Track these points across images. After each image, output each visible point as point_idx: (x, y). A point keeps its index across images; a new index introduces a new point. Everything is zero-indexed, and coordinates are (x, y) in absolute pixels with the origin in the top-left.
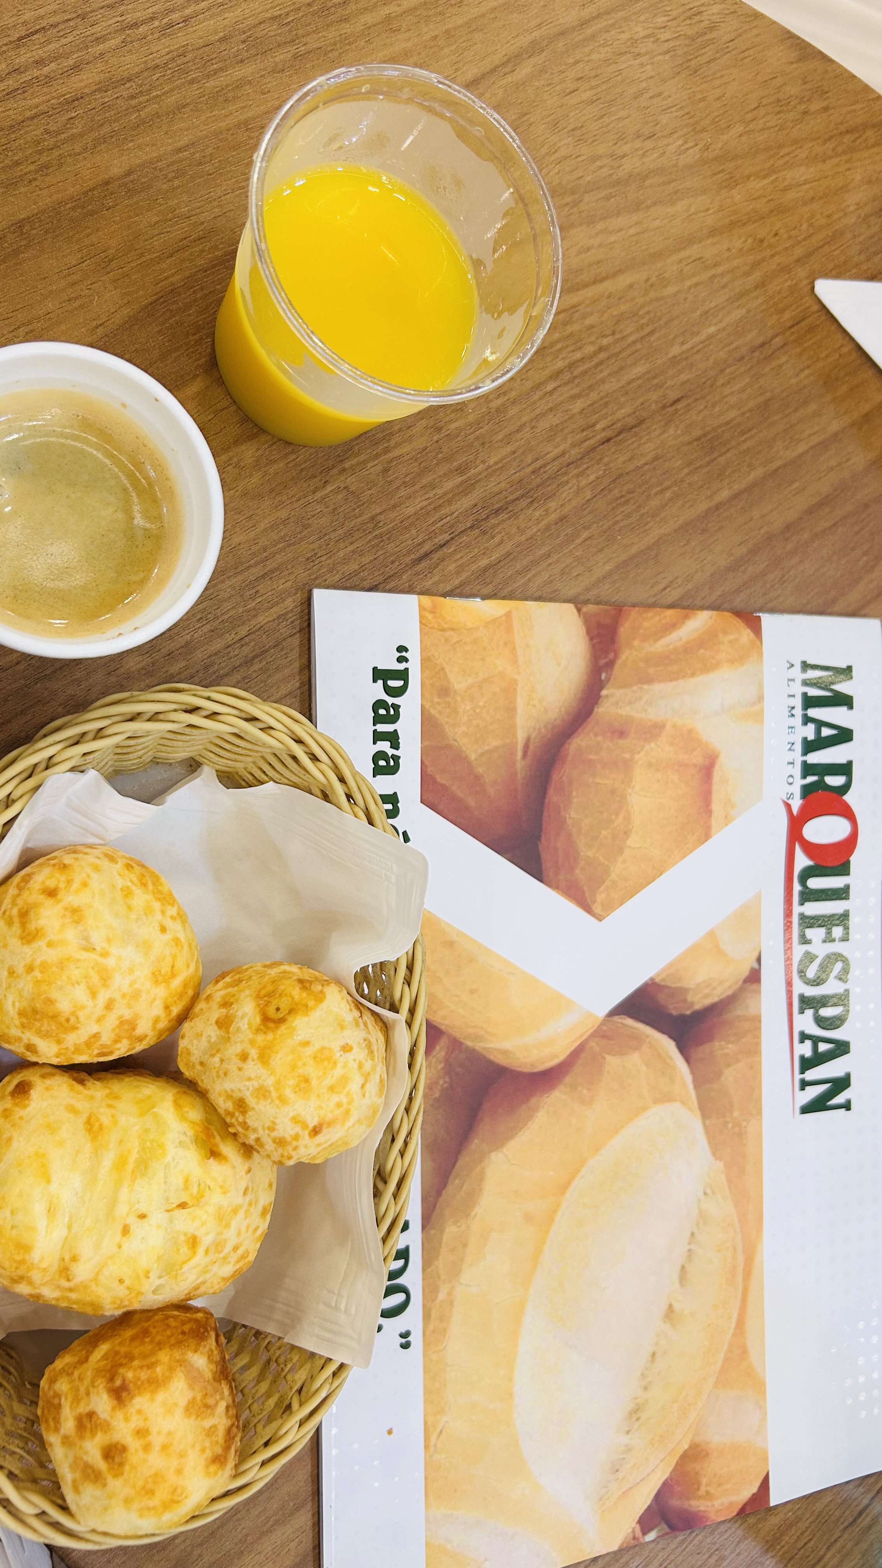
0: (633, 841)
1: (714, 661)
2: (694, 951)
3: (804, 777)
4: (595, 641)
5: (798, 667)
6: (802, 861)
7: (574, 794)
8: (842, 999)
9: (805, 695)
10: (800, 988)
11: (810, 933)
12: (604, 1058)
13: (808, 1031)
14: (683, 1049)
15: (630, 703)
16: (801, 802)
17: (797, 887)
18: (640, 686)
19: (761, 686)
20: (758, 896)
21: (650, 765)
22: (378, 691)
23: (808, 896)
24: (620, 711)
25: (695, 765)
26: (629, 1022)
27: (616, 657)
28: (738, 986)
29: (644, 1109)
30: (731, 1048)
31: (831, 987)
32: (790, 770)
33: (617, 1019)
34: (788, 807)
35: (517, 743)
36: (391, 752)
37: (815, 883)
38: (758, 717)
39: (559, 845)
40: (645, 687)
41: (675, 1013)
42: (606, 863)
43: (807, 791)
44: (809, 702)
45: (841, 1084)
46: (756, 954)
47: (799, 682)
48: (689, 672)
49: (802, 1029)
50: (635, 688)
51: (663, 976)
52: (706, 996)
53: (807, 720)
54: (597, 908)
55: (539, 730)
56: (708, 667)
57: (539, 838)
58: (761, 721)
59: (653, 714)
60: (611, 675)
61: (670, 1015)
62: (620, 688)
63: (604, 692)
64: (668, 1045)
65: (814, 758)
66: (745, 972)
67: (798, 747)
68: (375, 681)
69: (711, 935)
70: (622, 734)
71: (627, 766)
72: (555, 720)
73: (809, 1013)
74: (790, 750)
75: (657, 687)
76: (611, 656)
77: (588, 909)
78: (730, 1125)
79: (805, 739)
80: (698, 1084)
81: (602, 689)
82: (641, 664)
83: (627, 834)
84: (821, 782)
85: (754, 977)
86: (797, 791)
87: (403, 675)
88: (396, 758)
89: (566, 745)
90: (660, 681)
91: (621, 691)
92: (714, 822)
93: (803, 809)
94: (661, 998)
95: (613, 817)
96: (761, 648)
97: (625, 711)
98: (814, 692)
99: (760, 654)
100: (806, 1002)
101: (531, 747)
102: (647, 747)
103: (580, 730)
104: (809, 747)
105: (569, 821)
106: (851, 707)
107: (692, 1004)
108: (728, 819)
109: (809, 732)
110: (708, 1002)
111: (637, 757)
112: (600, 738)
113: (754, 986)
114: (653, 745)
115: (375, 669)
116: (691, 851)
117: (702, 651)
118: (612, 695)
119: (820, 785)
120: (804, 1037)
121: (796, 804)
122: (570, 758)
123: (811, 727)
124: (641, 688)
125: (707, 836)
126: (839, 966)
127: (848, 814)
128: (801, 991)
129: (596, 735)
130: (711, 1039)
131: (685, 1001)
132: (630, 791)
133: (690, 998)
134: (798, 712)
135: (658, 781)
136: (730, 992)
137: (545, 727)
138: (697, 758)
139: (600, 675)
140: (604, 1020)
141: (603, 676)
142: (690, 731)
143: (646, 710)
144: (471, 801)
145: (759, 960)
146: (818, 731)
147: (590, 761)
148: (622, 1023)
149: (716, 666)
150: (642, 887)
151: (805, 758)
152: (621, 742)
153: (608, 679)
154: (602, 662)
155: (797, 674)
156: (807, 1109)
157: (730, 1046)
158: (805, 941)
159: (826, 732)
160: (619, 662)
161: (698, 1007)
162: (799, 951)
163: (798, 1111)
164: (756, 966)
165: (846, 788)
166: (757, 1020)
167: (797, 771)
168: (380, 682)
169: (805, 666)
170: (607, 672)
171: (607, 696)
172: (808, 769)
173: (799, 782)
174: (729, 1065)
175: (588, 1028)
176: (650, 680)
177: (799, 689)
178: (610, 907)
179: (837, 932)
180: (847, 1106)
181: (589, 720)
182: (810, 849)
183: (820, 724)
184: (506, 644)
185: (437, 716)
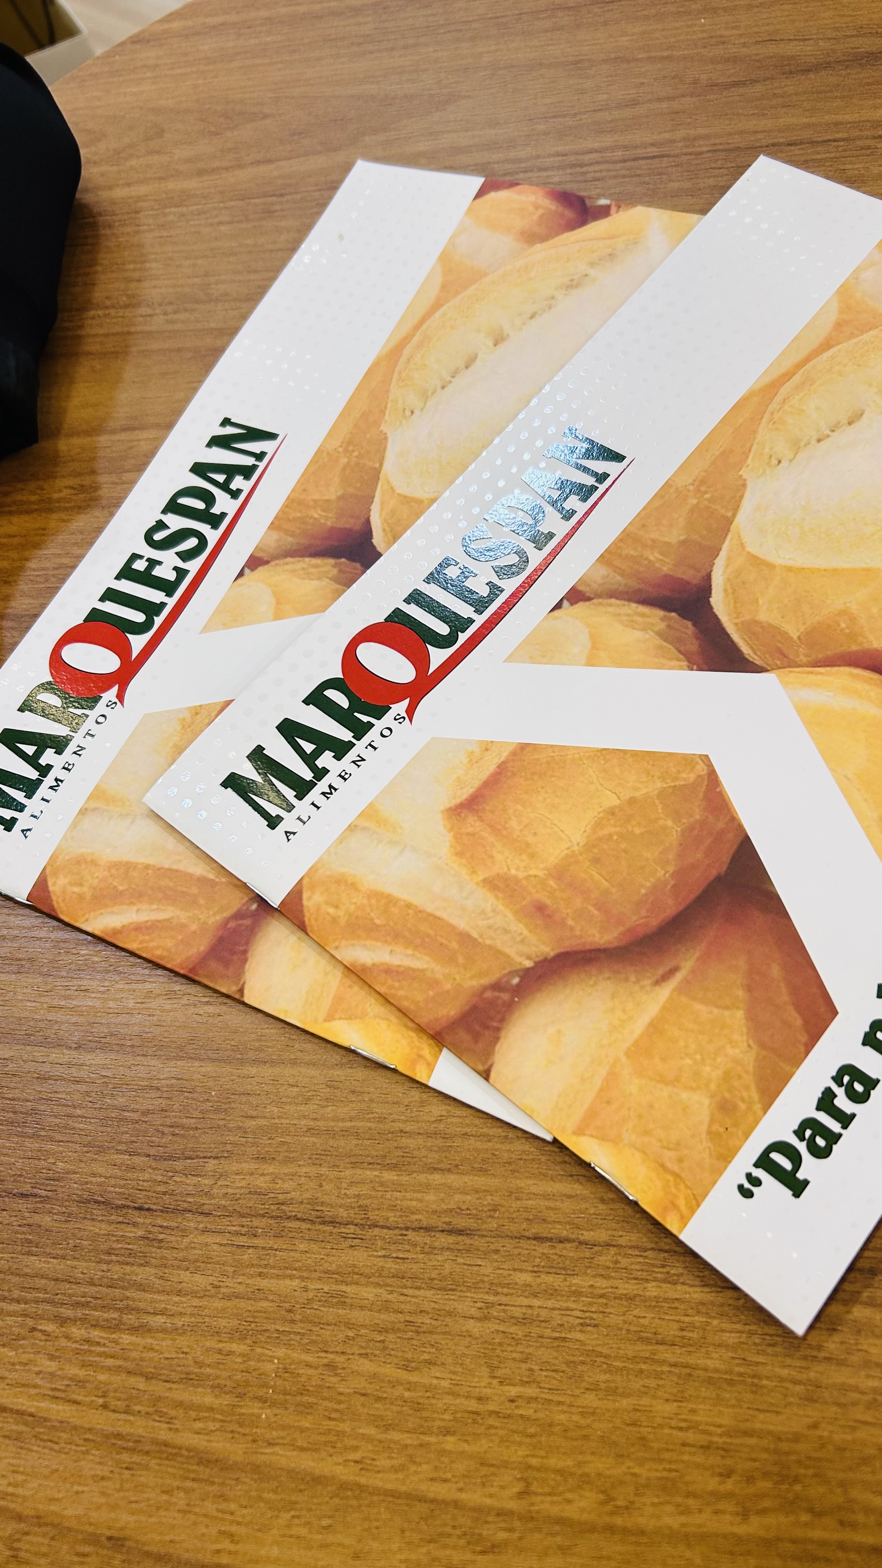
0: (611, 800)
1: (373, 902)
2: (622, 661)
3: (369, 725)
4: (495, 1024)
5: (281, 828)
7: (643, 891)
9: (300, 797)
10: (536, 556)
11: (485, 592)
12: (799, 638)
14: (705, 589)
15: (506, 931)
16: (393, 706)
17: (463, 637)
18: (480, 940)
19: (341, 840)
20: (510, 659)
21: (532, 856)
22: (810, 1168)
23: (457, 622)
24: (526, 932)
25: (481, 819)
26: (745, 649)
27: (485, 989)
28: (601, 601)
29: (789, 569)
30: (654, 556)
32: (379, 742)
33: (758, 662)
34: (410, 711)
35: (674, 990)
36: (840, 1092)
37: (441, 628)
38: (370, 813)
39: (699, 855)
40: (475, 934)
41: (689, 624)
42: (657, 802)
43: (378, 712)
44: (302, 788)
46: (557, 613)
47: (295, 813)
48: (410, 911)
49: (563, 522)
50: (488, 942)
51: (675, 663)
52: (643, 615)
53: (319, 773)
54: (701, 768)
55: (638, 981)
56: (386, 900)
57: (718, 879)
58: (371, 806)
59: (488, 901)
60: (505, 976)
61: (694, 625)
62: (507, 956)
63: (528, 964)
64: (718, 602)
65: (345, 735)
66: (581, 608)
67: (352, 755)
68: (806, 1183)
69: (591, 662)
70: (540, 908)
71: (559, 873)
72: (609, 978)
74: (363, 760)
75: (462, 924)
76: (488, 994)
77: (712, 777)
78: (707, 496)
79: (338, 756)
80: (715, 552)
81: (528, 969)
82: (460, 960)
83: (612, 812)
84: (353, 707)
85: (575, 596)
86: (388, 719)
87: (764, 1161)
88: (838, 1079)
89: (616, 944)
90: (453, 927)
91: (508, 951)
92: (505, 755)
93: (396, 699)
94: (693, 646)
95: (615, 837)
96: (307, 874)
97: (519, 928)
98: (288, 793)
99: (313, 870)
100: (538, 539)
101: (661, 971)
102: (521, 875)
103: (588, 947)
104: (341, 749)
105: (671, 869)
106: (259, 749)
107: (664, 619)
108: (487, 747)
109: (326, 760)
110: (643, 609)
111: (541, 874)
112: (570, 922)
113: (581, 588)
114: (513, 872)
115: (797, 1195)
116: (552, 746)
117: (378, 922)
118: (521, 954)
119: (356, 704)
120: (567, 515)
121: (400, 708)
122: (621, 929)
123: (320, 763)
124: (481, 936)
125: (523, 747)
127: (350, 659)
128: (537, 552)
129: (572, 929)
130: (667, 578)
131: (669, 627)
132: (576, 848)
133: (662, 626)
134: (322, 786)
135: (535, 834)
136: (613, 601)
137: (627, 979)
138: (472, 824)
139: (518, 985)
140: (773, 669)
141: (516, 981)
142: (460, 854)
143: (494, 911)
144: (776, 971)
145: (559, 605)
146: (317, 754)
147: (599, 909)
148: (755, 653)
149: (374, 895)
150: (635, 754)
151: (354, 741)
152: (548, 902)
153: (512, 974)
154: (506, 997)
155: (289, 821)
156: (619, 457)
157: (652, 559)
158: (495, 589)
159: (308, 747)
160: (486, 981)
161: (660, 613)
162: (509, 585)
163: (626, 462)
164: (565, 603)
165: (331, 684)
166: (604, 560)
167: (372, 735)
168: (800, 1175)
169: (273, 822)
170: (508, 982)
171: (529, 958)
172: (360, 729)
173: (379, 725)
174: (669, 544)
175: (795, 675)
176: (464, 937)
177: (302, 806)
178: (688, 760)
179: (452, 572)
180: (572, 433)
181: (569, 950)
182: (420, 661)
183: (309, 760)
184: (608, 1102)
185: (753, 1087)
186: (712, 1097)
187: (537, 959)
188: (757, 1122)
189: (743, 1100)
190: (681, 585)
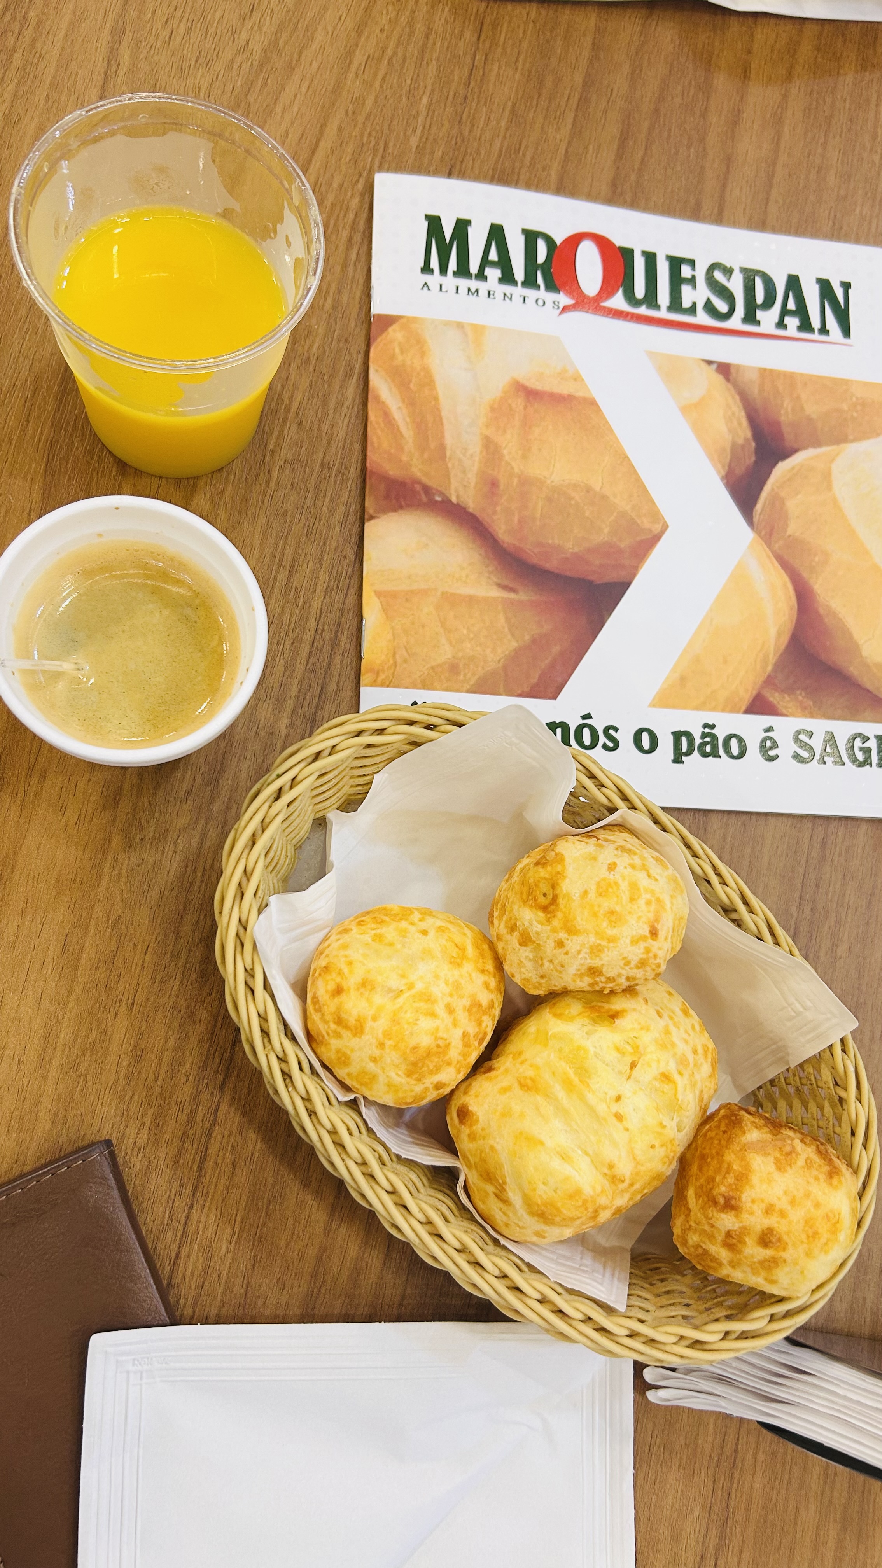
0: (596, 484)
1: (422, 374)
2: (699, 431)
3: (538, 287)
4: (403, 503)
5: (427, 278)
6: (618, 301)
7: (550, 542)
8: (750, 276)
9: (455, 274)
10: (736, 322)
11: (686, 303)
12: (790, 536)
13: (776, 319)
14: (786, 454)
16: (561, 293)
17: (643, 310)
18: (447, 459)
19: (447, 324)
21: (524, 457)
23: (651, 298)
25: (525, 408)
26: (759, 507)
27: (419, 482)
28: (732, 389)
29: (835, 501)
30: (787, 404)
31: (736, 285)
32: (530, 301)
33: (756, 519)
34: (566, 309)
37: (640, 291)
38: (479, 330)
39: (597, 562)
40: (448, 453)
41: (753, 459)
42: (615, 514)
43: (551, 286)
44: (463, 271)
45: (825, 287)
46: (704, 365)
47: (443, 279)
48: (433, 403)
49: (773, 325)
50: (450, 465)
51: (719, 466)
52: (740, 424)
53: (481, 276)
54: (657, 528)
56: (429, 382)
57: (591, 582)
58: (483, 327)
59: (476, 448)
61: (756, 462)
62: (450, 483)
63: (454, 499)
64: (782, 469)
65: (519, 274)
66: (719, 379)
67: (508, 289)
69: (685, 410)
70: (494, 484)
73: (760, 315)
74: (510, 298)
75: (449, 441)
76: (418, 487)
77: (655, 539)
78: (855, 414)
79: (501, 280)
80: (816, 443)
82: (426, 455)
83: (588, 489)
85: (724, 369)
89: (506, 545)
90: (443, 437)
92: (580, 394)
94: (739, 471)
95: (573, 502)
97: (472, 478)
98: (453, 265)
99: (414, 320)
100: (750, 317)
101: (506, 582)
102: (507, 458)
103: (490, 530)
104: (507, 278)
105: (576, 550)
107: (746, 439)
108: (577, 378)
109: (493, 274)
110: (745, 422)
111: (516, 470)
112: (498, 509)
113: (733, 370)
114: (505, 452)
116: (607, 422)
117: (412, 386)
118: (457, 491)
120: (781, 324)
121: (564, 299)
122: (517, 543)
123: (488, 271)
124: (450, 459)
125: (593, 403)
126: (718, 275)
127: (575, 241)
128: (740, 321)
129: (495, 512)
130: (777, 424)
131: (743, 446)
132: (549, 482)
133: (741, 441)
135: (540, 450)
136: (737, 398)
137: (487, 566)
138: (518, 403)
139: (437, 502)
140: (756, 532)
142: (492, 409)
143: (472, 456)
144: (556, 649)
145: (710, 362)
146: (493, 264)
147: (520, 522)
148: (760, 514)
149: (427, 371)
150: (638, 479)
151: (519, 284)
152: (502, 487)
154: (424, 499)
155: (435, 279)
157: (785, 404)
158: (693, 310)
159: (493, 256)
160: (424, 480)
161: (749, 434)
162: (702, 318)
163: (847, 341)
164: (714, 366)
165: (549, 241)
166: (764, 373)
167: (531, 293)
169: (426, 269)
171: (458, 497)
172: (530, 282)
174: (802, 409)
175: (762, 549)
176: (442, 448)
177: (450, 280)
178: (656, 516)
179: (686, 271)
180: (846, 286)
181: (481, 519)
182: (607, 290)
183: (485, 262)
184: (407, 600)
185: (476, 677)
186: (454, 657)
187: (461, 503)
189: (465, 675)
190: (778, 435)
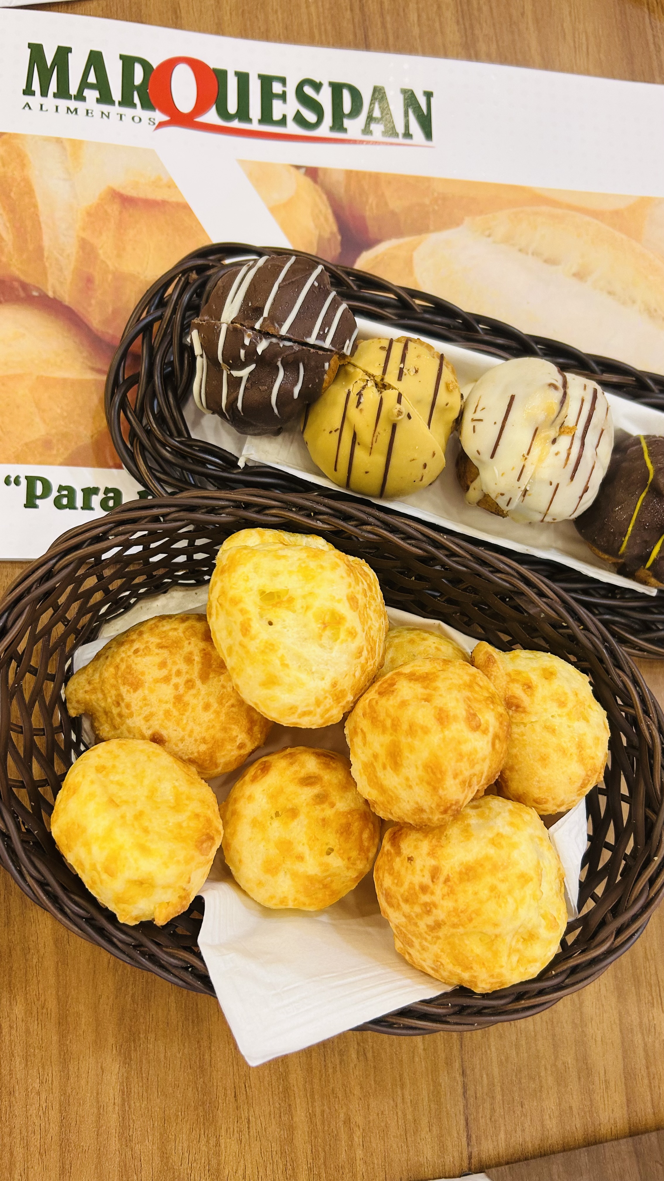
15: (61, 270)
20: (242, 163)
22: (46, 504)
24: (69, 280)
35: (96, 380)
36: (101, 495)
55: (84, 358)
60: (34, 286)
68: (37, 506)
71: (119, 277)
72: (75, 342)
81: (47, 296)
84: (139, 89)
86: (146, 114)
87: (32, 480)
88: (108, 490)
91: (50, 277)
93: (164, 111)
96: (10, 134)
106: (69, 50)
115: (26, 506)
119: (142, 89)
141: (35, 294)
153: (38, 289)
156: (428, 134)
168: (38, 502)
170: (32, 290)
188: (51, 464)
